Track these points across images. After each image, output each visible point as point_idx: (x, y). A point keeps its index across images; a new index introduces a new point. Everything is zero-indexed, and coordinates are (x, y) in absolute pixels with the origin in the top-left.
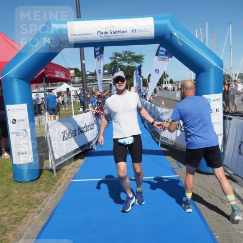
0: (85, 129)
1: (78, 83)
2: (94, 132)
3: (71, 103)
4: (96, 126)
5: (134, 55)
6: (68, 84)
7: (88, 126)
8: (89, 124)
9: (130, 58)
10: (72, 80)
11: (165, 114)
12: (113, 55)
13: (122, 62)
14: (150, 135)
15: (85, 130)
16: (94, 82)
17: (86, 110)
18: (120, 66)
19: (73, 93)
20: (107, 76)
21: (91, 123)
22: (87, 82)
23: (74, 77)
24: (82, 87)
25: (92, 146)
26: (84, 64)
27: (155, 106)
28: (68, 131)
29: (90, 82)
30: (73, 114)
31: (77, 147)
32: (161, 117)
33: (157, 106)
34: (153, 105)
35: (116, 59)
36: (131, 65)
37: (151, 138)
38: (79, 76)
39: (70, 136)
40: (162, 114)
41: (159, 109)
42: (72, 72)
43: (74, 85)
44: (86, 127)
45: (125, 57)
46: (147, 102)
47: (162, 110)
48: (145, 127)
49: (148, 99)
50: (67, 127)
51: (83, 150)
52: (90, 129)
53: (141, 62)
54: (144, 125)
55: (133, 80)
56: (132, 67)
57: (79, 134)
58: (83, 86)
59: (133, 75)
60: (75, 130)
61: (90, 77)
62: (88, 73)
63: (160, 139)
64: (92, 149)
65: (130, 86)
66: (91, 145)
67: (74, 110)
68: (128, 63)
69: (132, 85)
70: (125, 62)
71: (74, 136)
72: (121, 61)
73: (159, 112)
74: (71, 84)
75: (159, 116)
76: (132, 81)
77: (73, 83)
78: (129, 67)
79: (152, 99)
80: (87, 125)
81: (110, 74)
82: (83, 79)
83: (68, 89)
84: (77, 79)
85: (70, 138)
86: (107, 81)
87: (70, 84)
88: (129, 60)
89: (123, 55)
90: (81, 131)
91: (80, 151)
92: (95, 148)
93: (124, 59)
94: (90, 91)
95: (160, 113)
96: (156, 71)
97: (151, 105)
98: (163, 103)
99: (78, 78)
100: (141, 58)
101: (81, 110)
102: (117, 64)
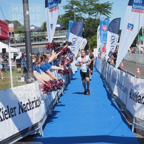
0: (28, 106)
1: (18, 42)
2: (40, 111)
3: (9, 70)
4: (43, 101)
5: (97, 2)
6: (4, 43)
7: (33, 102)
8: (33, 100)
9: (92, 7)
10: (11, 37)
11: (140, 87)
12: (68, 3)
13: (81, 13)
14: (120, 116)
15: (29, 108)
16: (41, 40)
17: (30, 80)
18: (79, 18)
19: (11, 56)
20: (60, 32)
21: (36, 99)
22: (32, 41)
23: (13, 33)
24: (24, 47)
25: (38, 130)
26: (28, 16)
27: (126, 75)
28: (4, 109)
29: (35, 40)
30: (12, 85)
31: (17, 131)
32: (135, 91)
33: (129, 75)
34: (124, 74)
35: (72, 8)
36: (94, 18)
37: (121, 120)
38: (20, 32)
39: (7, 116)
40: (137, 86)
41: (132, 79)
42: (11, 26)
43: (13, 45)
44: (30, 103)
45: (85, 6)
46: (116, 69)
47: (136, 81)
48: (113, 104)
49: (117, 65)
50: (3, 103)
51: (25, 136)
52: (35, 106)
53: (108, 12)
54: (112, 102)
55: (96, 38)
56: (95, 20)
57: (20, 113)
58: (26, 46)
59: (97, 31)
60: (15, 108)
61: (35, 34)
62: (32, 28)
63: (134, 122)
64: (38, 134)
65: (91, 47)
66: (36, 129)
67: (14, 79)
68: (90, 14)
69: (95, 45)
70: (85, 13)
71: (13, 116)
72: (79, 11)
73: (132, 84)
74: (10, 43)
75: (132, 90)
76: (95, 40)
77: (12, 41)
78: (90, 20)
79: (122, 65)
80: (31, 101)
81: (64, 29)
82: (25, 35)
83: (4, 50)
84: (17, 36)
85: (7, 118)
86: (59, 39)
87: (7, 43)
88: (90, 10)
89: (82, 4)
90: (23, 109)
91: (21, 138)
92: (41, 133)
93: (83, 9)
94: (36, 53)
95: (134, 85)
96: (128, 27)
97: (122, 74)
98: (139, 72)
99: (18, 34)
100: (107, 7)
101: (23, 79)
102: (73, 15)
